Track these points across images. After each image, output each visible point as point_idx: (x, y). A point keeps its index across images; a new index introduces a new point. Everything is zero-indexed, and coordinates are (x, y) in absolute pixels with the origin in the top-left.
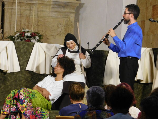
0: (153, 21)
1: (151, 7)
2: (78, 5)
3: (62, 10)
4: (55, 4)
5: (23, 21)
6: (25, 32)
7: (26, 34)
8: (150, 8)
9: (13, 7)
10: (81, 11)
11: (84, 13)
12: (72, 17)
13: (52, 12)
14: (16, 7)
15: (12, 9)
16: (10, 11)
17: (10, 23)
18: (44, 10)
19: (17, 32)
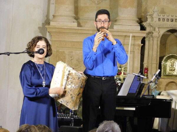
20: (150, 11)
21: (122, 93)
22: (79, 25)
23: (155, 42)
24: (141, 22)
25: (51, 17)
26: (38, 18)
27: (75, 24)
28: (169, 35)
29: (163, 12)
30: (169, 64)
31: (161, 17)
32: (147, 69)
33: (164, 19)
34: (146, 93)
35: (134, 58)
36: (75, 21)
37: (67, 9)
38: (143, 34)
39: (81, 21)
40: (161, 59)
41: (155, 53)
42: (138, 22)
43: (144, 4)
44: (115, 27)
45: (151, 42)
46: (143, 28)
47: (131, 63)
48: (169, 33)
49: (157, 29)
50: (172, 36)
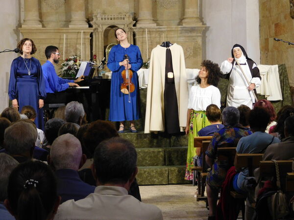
0: (278, 40)
2: (204, 29)
3: (190, 34)
4: (183, 30)
8: (273, 26)
9: (144, 36)
10: (207, 34)
11: (210, 36)
12: (200, 40)
13: (180, 37)
14: (147, 36)
15: (143, 37)
16: (141, 39)
18: (173, 36)
20: (95, 13)
21: (80, 74)
22: (43, 26)
23: (100, 35)
24: (89, 21)
25: (22, 22)
26: (12, 22)
27: (41, 26)
28: (109, 30)
29: (104, 13)
31: (103, 17)
32: (95, 56)
33: (105, 19)
34: (97, 75)
35: (85, 48)
36: (40, 23)
37: (33, 15)
38: (91, 30)
39: (44, 23)
40: (105, 47)
41: (100, 44)
42: (86, 21)
43: (90, 8)
44: (70, 26)
45: (97, 35)
46: (90, 26)
47: (84, 52)
48: (110, 28)
49: (101, 26)
50: (112, 31)
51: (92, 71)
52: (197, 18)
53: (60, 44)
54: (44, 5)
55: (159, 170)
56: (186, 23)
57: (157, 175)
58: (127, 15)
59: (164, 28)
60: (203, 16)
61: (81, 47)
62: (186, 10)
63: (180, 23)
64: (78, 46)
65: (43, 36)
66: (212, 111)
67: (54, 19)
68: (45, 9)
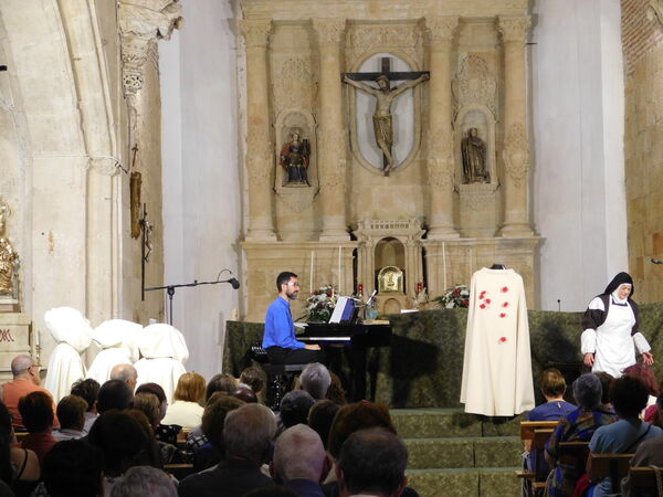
0: (658, 263)
1: (651, 237)
2: (537, 242)
3: (514, 251)
4: (502, 244)
5: (456, 272)
6: (460, 290)
7: (462, 293)
8: (650, 239)
9: (439, 254)
10: (542, 250)
11: (546, 253)
12: (530, 261)
13: (498, 255)
14: (444, 253)
15: (438, 256)
16: (434, 259)
17: (437, 278)
19: (448, 290)
20: (361, 217)
21: (336, 318)
22: (279, 239)
23: (369, 253)
24: (351, 231)
25: (246, 232)
26: (230, 234)
27: (275, 238)
28: (384, 245)
29: (375, 217)
30: (386, 277)
31: (374, 224)
32: (361, 286)
33: (377, 226)
35: (345, 274)
36: (274, 234)
37: (264, 221)
38: (354, 245)
39: (281, 234)
40: (377, 272)
41: (369, 266)
42: (347, 231)
43: (353, 209)
44: (321, 239)
45: (364, 253)
46: (354, 238)
47: (343, 280)
48: (385, 242)
49: (370, 238)
50: (389, 245)
51: (356, 311)
52: (526, 224)
53: (304, 266)
54: (280, 205)
55: (464, 475)
56: (508, 232)
57: (460, 484)
58: (413, 221)
59: (472, 241)
60: (535, 222)
61: (339, 272)
62: (508, 212)
63: (498, 233)
64: (333, 270)
65: (279, 255)
66: (550, 379)
67: (295, 228)
68: (282, 211)
